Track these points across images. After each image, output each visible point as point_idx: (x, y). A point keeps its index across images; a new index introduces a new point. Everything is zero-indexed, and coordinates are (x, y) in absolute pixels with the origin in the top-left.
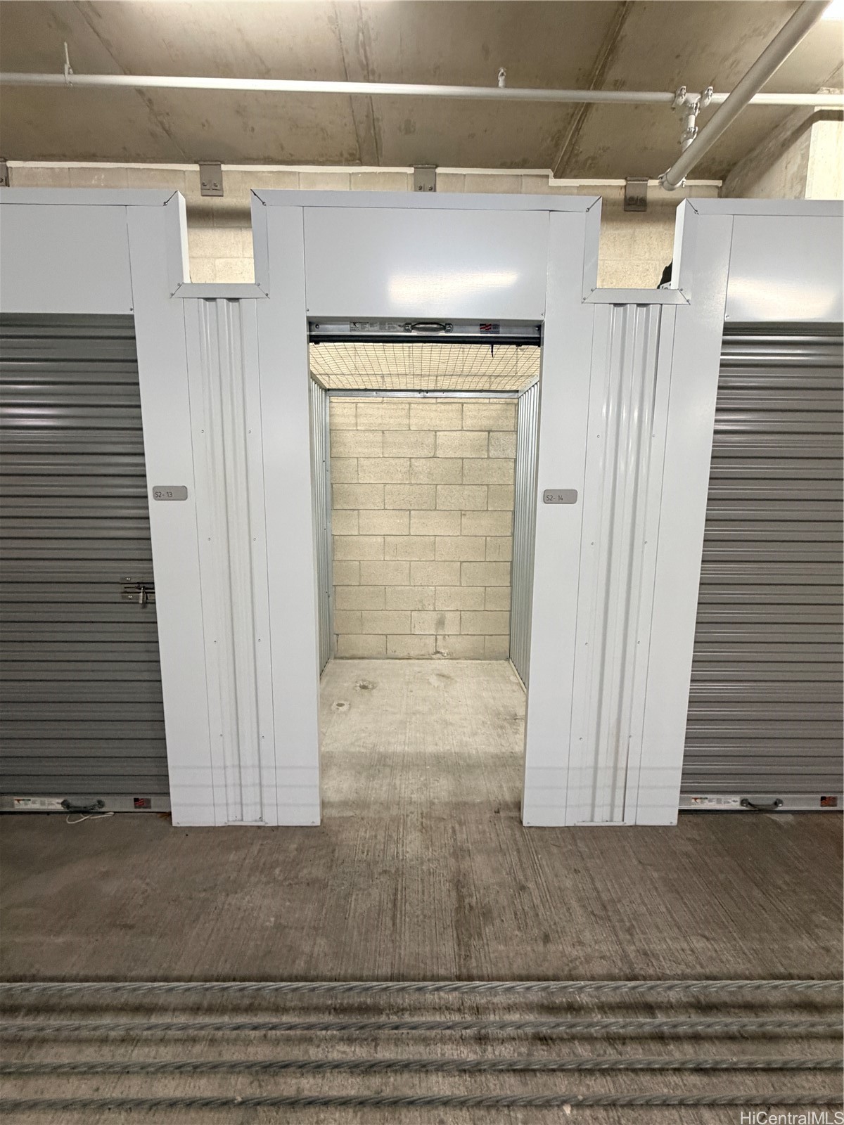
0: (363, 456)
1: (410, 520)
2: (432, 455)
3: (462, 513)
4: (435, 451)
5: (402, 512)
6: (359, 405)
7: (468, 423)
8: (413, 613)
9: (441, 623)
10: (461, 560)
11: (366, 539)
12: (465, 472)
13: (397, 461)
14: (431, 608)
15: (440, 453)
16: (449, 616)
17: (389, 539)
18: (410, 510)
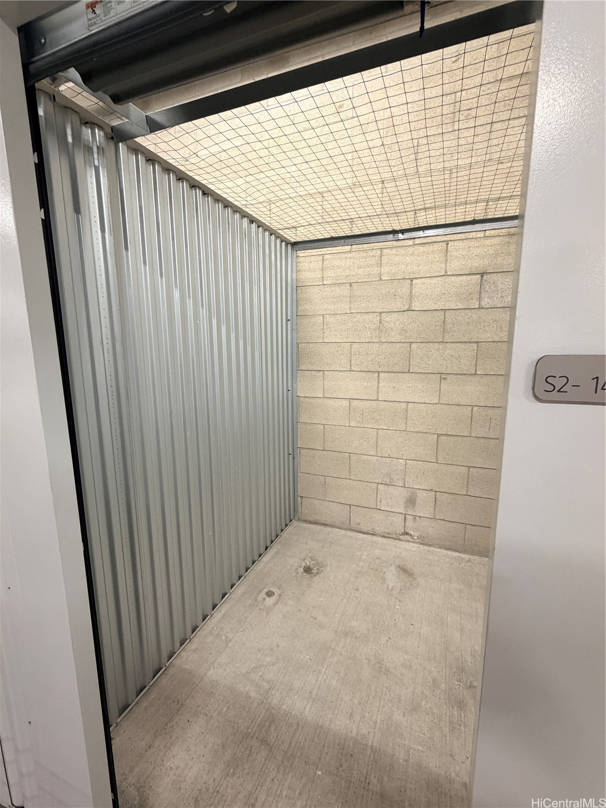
0: (329, 312)
1: (378, 383)
2: (407, 307)
3: (442, 376)
4: (411, 302)
5: (370, 374)
6: (326, 257)
7: (454, 266)
8: (380, 486)
9: (411, 501)
10: (437, 432)
11: (331, 402)
12: (448, 326)
13: (365, 316)
14: (401, 483)
15: (416, 305)
16: (421, 495)
17: (355, 403)
18: (379, 373)
